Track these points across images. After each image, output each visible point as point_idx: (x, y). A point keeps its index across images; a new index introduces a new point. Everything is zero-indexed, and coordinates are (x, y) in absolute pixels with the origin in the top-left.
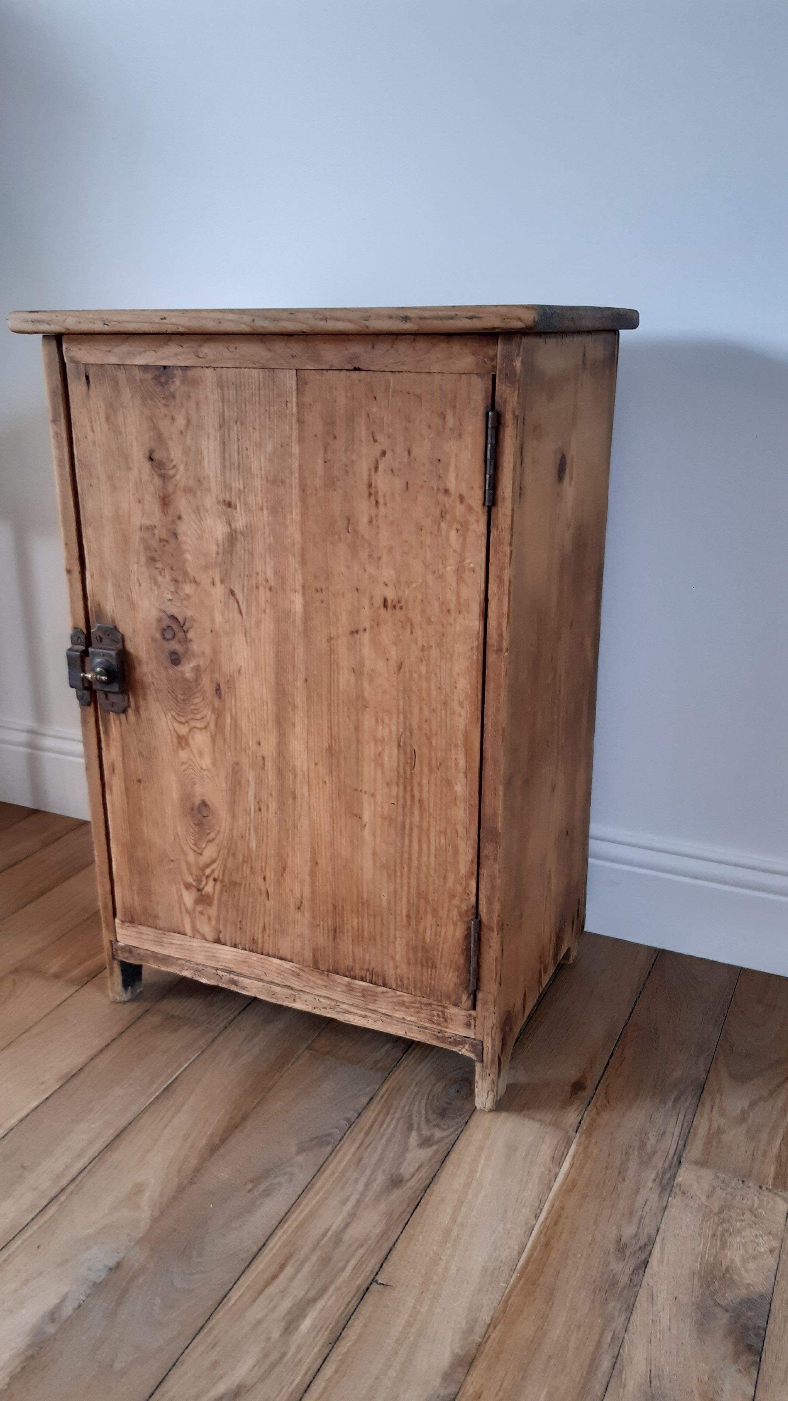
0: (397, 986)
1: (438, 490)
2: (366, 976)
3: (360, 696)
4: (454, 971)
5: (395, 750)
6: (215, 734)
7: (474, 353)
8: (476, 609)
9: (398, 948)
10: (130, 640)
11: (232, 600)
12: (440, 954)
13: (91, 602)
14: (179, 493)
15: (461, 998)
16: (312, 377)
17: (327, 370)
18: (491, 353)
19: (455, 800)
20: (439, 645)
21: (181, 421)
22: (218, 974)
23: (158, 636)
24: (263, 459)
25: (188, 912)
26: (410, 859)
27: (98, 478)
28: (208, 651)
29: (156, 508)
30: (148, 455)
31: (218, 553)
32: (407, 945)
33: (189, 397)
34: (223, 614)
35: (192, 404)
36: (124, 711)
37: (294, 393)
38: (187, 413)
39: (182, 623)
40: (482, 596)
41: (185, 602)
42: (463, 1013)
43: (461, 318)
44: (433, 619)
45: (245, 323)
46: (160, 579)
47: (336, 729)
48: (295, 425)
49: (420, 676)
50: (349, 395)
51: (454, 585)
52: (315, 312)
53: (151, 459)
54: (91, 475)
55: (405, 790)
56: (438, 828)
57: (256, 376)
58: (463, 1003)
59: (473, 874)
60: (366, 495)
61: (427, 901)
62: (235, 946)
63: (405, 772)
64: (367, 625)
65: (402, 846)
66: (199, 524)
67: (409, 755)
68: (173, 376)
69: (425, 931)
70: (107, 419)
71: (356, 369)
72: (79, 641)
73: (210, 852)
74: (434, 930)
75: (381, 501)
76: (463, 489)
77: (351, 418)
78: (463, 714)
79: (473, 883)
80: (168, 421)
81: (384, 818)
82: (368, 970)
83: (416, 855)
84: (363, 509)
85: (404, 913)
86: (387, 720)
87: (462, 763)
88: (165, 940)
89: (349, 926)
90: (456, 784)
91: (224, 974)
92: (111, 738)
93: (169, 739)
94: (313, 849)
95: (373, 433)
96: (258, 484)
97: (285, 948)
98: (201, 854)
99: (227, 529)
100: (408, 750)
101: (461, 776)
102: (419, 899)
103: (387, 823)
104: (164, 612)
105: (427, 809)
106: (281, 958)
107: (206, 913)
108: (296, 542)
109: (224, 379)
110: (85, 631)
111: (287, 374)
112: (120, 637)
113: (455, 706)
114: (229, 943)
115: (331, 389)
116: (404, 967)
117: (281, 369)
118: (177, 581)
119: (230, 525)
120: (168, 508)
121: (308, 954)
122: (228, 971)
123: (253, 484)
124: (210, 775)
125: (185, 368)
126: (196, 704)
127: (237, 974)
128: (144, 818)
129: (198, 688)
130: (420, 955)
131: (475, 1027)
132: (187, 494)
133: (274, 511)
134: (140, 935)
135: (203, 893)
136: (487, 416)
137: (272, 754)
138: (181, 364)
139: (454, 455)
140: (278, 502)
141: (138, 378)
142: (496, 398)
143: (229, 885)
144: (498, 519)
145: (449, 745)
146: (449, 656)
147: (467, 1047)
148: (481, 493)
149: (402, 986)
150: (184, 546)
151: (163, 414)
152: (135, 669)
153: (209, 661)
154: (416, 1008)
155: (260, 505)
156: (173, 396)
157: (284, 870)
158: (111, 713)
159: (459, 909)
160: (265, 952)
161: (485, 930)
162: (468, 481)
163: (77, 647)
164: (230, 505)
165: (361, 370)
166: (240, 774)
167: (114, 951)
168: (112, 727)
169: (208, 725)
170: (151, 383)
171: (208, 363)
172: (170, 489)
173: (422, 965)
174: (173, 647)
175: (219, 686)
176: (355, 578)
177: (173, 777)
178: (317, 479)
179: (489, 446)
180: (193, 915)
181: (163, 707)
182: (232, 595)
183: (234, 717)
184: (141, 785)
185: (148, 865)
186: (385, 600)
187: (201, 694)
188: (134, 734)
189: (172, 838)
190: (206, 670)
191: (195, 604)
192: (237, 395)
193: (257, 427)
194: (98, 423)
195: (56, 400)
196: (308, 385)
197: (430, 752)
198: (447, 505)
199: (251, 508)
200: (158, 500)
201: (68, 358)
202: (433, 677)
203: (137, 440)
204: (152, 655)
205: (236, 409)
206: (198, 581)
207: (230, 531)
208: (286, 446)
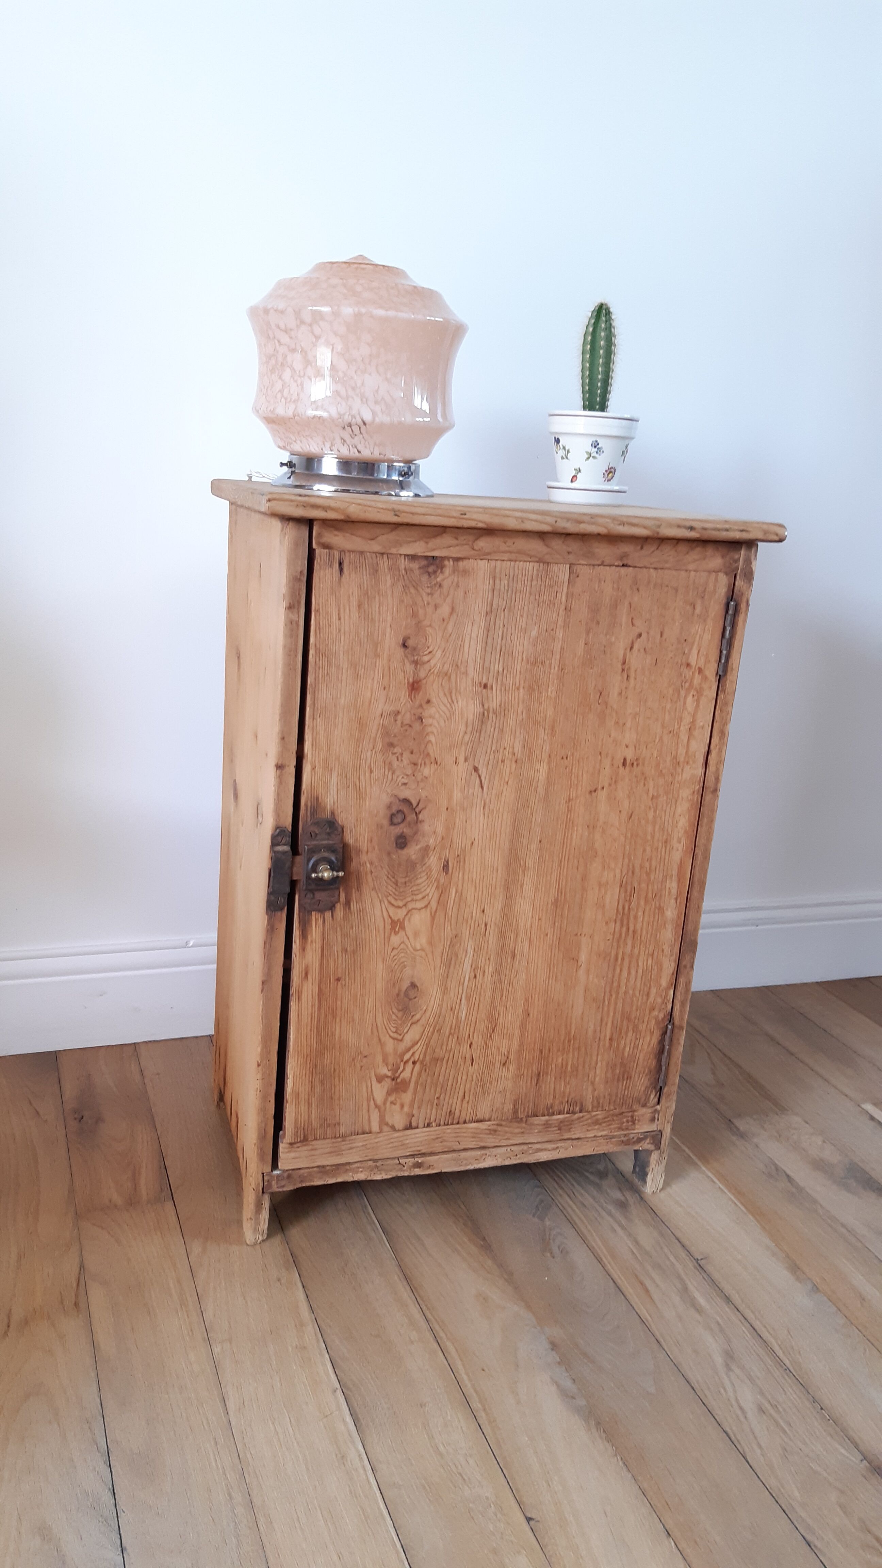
0: (593, 1107)
1: (682, 664)
2: (564, 1108)
3: (591, 848)
4: (646, 1076)
5: (617, 890)
6: (436, 912)
7: (723, 557)
8: (701, 759)
9: (598, 1072)
10: (350, 832)
11: (474, 775)
12: (635, 1065)
13: (306, 794)
14: (431, 678)
15: (648, 1098)
16: (585, 571)
17: (599, 565)
18: (736, 557)
19: (665, 924)
20: (667, 793)
21: (445, 610)
22: (400, 1164)
23: (386, 822)
24: (526, 643)
25: (376, 1106)
26: (619, 986)
27: (338, 667)
28: (440, 829)
29: (404, 693)
30: (401, 642)
31: (466, 733)
32: (608, 1063)
33: (458, 586)
34: (462, 790)
35: (460, 593)
36: (332, 908)
37: (566, 584)
38: (453, 601)
39: (415, 805)
40: (707, 747)
41: (421, 784)
42: (650, 1110)
43: (734, 530)
44: (664, 771)
46: (395, 764)
47: (564, 883)
48: (562, 612)
49: (647, 821)
50: (615, 586)
51: (685, 741)
53: (404, 645)
54: (330, 663)
55: (622, 926)
56: (647, 952)
57: (531, 568)
58: (650, 1101)
59: (672, 984)
60: (621, 670)
61: (629, 1019)
62: (429, 1125)
63: (624, 908)
64: (605, 783)
65: (613, 976)
66: (449, 706)
67: (628, 893)
68: (442, 567)
69: (625, 1047)
70: (359, 606)
71: (623, 565)
72: (283, 841)
73: (413, 1034)
74: (632, 1044)
75: (632, 675)
76: (701, 663)
77: (615, 606)
78: (680, 848)
80: (430, 609)
81: (599, 955)
82: (567, 1101)
83: (625, 980)
84: (615, 682)
85: (608, 1038)
86: (613, 865)
87: (674, 891)
88: (343, 1148)
89: (553, 1066)
90: (667, 909)
91: (407, 1160)
92: (309, 939)
93: (382, 926)
94: (527, 1000)
95: (632, 619)
96: (519, 666)
97: (483, 1110)
98: (401, 1040)
99: (479, 709)
100: (629, 888)
101: (673, 901)
102: (622, 1021)
103: (601, 959)
104: (396, 796)
105: (639, 938)
106: (478, 1121)
107: (398, 1101)
108: (548, 716)
109: (498, 570)
110: (290, 829)
111: (561, 567)
112: (340, 829)
113: (674, 843)
114: (421, 1125)
115: (600, 581)
116: (602, 1086)
117: (556, 563)
118: (415, 764)
119: (483, 705)
120: (417, 693)
121: (509, 1107)
122: (413, 1156)
123: (513, 666)
124: (423, 954)
125: (457, 559)
126: (418, 885)
127: (423, 1155)
128: (338, 1020)
129: (424, 868)
130: (618, 1071)
131: (658, 1120)
132: (441, 679)
133: (531, 689)
134: (313, 1152)
135: (399, 1080)
136: (727, 605)
137: (496, 919)
138: (454, 555)
139: (698, 636)
140: (535, 681)
141: (402, 567)
142: (735, 591)
143: (430, 1063)
144: (726, 685)
145: (665, 877)
146: (674, 801)
147: (648, 1141)
148: (716, 665)
149: (597, 1106)
150: (429, 729)
151: (425, 602)
152: (351, 860)
153: (439, 839)
154: (608, 1121)
155: (518, 684)
156: (440, 586)
157: (493, 1031)
158: (313, 913)
159: (656, 1018)
160: (462, 1120)
161: (676, 1030)
162: (707, 656)
163: (280, 848)
164: (485, 686)
165: (630, 566)
166: (459, 945)
167: (265, 1184)
168: (312, 926)
169: (429, 903)
170: (417, 572)
171: (483, 556)
172: (422, 674)
173: (618, 1080)
174: (401, 831)
175: (448, 862)
176: (600, 743)
177: (380, 966)
178: (577, 658)
179: (728, 628)
180: (383, 1109)
181: (380, 895)
182: (475, 771)
183: (460, 890)
184: (339, 983)
185: (334, 1070)
186: (625, 759)
187: (425, 873)
188: (339, 930)
189: (369, 1032)
190: (435, 848)
191: (433, 785)
192: (508, 586)
193: (525, 615)
194: (347, 610)
195: (297, 587)
196: (579, 578)
197: (648, 886)
198: (688, 676)
199: (507, 689)
200: (406, 686)
201: (319, 543)
202: (659, 821)
203: (391, 628)
204: (375, 843)
205: (505, 598)
206: (439, 762)
207: (482, 710)
208: (550, 631)
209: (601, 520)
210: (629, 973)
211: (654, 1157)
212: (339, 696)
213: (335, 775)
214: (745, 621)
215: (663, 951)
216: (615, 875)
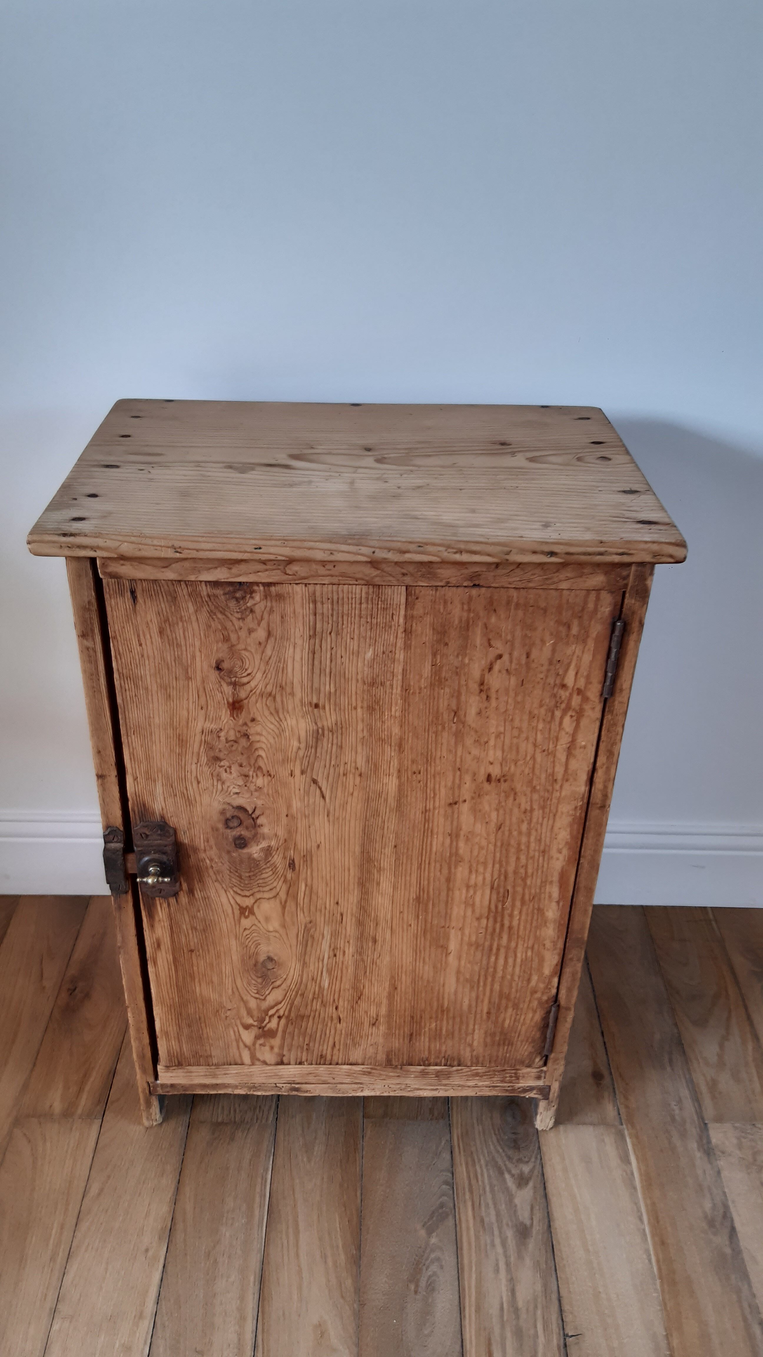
0: (472, 1063)
1: (555, 685)
2: (441, 1061)
3: (454, 854)
4: (529, 1044)
5: (488, 892)
6: (286, 902)
7: (605, 576)
8: (584, 777)
9: (476, 1037)
10: (184, 833)
11: (313, 786)
12: (517, 1035)
13: (133, 803)
14: (253, 699)
15: (534, 1062)
16: (424, 593)
17: (442, 586)
18: (625, 573)
19: (546, 923)
20: (543, 808)
22: (278, 1087)
23: (220, 826)
24: (360, 665)
25: (246, 1046)
26: (495, 971)
27: (146, 689)
28: (281, 832)
29: (224, 713)
30: (214, 665)
31: (299, 749)
32: (486, 1033)
33: (271, 611)
34: (302, 800)
35: (276, 617)
36: (176, 895)
37: (403, 607)
38: (269, 626)
39: (250, 812)
40: (591, 767)
41: (256, 794)
42: (535, 1070)
44: (538, 788)
45: (362, 555)
46: (224, 776)
47: (426, 883)
48: (401, 635)
49: (520, 833)
50: (466, 607)
51: (563, 759)
53: (218, 668)
54: (137, 686)
55: (495, 921)
56: (525, 945)
57: (358, 591)
58: (535, 1064)
59: (556, 973)
60: (478, 691)
61: (508, 998)
62: (301, 1063)
63: (496, 907)
64: (467, 796)
65: (488, 963)
66: (276, 723)
67: (501, 895)
68: (252, 592)
69: (504, 1020)
70: (161, 632)
71: (474, 585)
72: (115, 840)
73: (274, 996)
74: (513, 1019)
75: (493, 696)
76: (581, 683)
77: (466, 627)
78: (561, 858)
79: (556, 980)
80: (243, 634)
81: (470, 945)
82: (444, 1057)
83: (502, 968)
84: (473, 704)
85: (485, 1010)
86: (481, 869)
87: (555, 894)
88: (220, 1073)
89: (427, 1029)
90: (547, 910)
91: (284, 1085)
92: (157, 919)
93: (230, 911)
94: (392, 977)
95: (489, 640)
96: (354, 686)
97: (356, 1055)
98: (264, 999)
99: (312, 727)
100: (502, 890)
101: (554, 905)
102: (500, 1000)
103: (473, 948)
104: (229, 804)
105: (516, 932)
106: (351, 1064)
107: (267, 1044)
108: (394, 734)
109: (318, 594)
110: (122, 829)
111: (396, 591)
112: (172, 831)
113: (554, 853)
114: (293, 1063)
115: (445, 602)
116: (481, 1050)
117: (389, 586)
119: (316, 724)
120: (239, 713)
121: (381, 1057)
122: (289, 1083)
123: (346, 687)
124: (277, 935)
125: (269, 585)
126: (264, 879)
127: (299, 1083)
128: (197, 980)
129: (268, 865)
130: (497, 1038)
131: (545, 1078)
132: (264, 699)
133: (370, 709)
134: (188, 1074)
135: (266, 1029)
136: (613, 625)
137: (352, 910)
138: (263, 581)
139: (575, 658)
140: (375, 701)
141: (204, 593)
142: (624, 610)
143: (296, 1018)
144: (614, 706)
145: (544, 883)
146: (551, 815)
147: (535, 1092)
148: (600, 687)
149: (476, 1061)
150: (258, 745)
151: (237, 627)
152: (189, 857)
153: (282, 841)
154: (490, 1075)
155: (354, 704)
156: (252, 611)
157: (359, 998)
158: (157, 899)
159: (539, 1000)
160: (334, 1062)
161: (562, 1011)
162: (588, 677)
163: (113, 845)
164: (317, 706)
165: (482, 586)
166: (314, 929)
167: (152, 1089)
168: (157, 909)
169: (278, 894)
170: (222, 597)
171: (298, 580)
172: (243, 694)
173: (499, 1045)
174: (239, 834)
175: (293, 861)
176: (458, 760)
177: (233, 942)
178: (423, 680)
179: (614, 650)
180: (253, 1048)
181: (224, 886)
182: (314, 783)
183: (309, 883)
184: (194, 954)
185: (200, 1018)
186: (489, 776)
187: (270, 869)
188: (185, 912)
189: (230, 991)
190: (278, 849)
191: (268, 794)
192: (333, 609)
193: (356, 637)
194: (148, 636)
195: (87, 616)
196: (419, 600)
197: (524, 890)
198: (563, 697)
199: (342, 708)
200: (226, 706)
201: (105, 573)
202: (534, 833)
203: (200, 651)
204: (212, 842)
205: (330, 622)
206: (272, 774)
207: (315, 728)
208: (389, 654)
209: (430, 549)
210: (506, 963)
211: (542, 1104)
212: (152, 716)
213: (159, 784)
214: (638, 641)
215: (544, 945)
216: (484, 879)
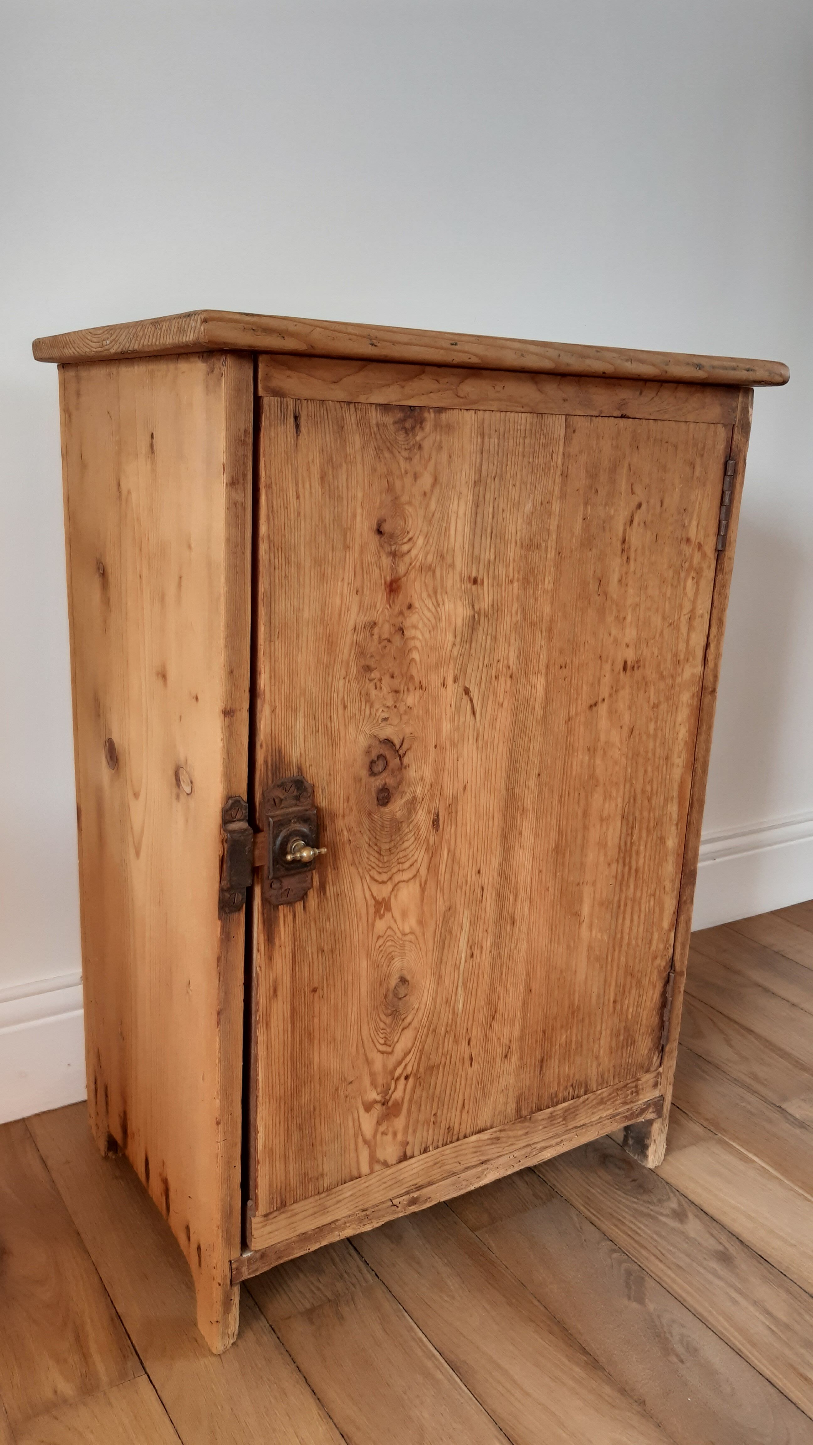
0: (597, 1085)
1: (682, 539)
2: (569, 1093)
3: (592, 776)
4: (649, 1036)
5: (619, 824)
6: (426, 882)
7: (721, 404)
9: (602, 1043)
10: (322, 790)
11: (465, 699)
12: (639, 1026)
13: (267, 750)
14: (412, 575)
15: (652, 1062)
16: (582, 424)
17: (596, 417)
18: (734, 404)
19: (666, 855)
20: (667, 699)
21: (426, 480)
22: (392, 1206)
23: (364, 773)
24: (520, 521)
26: (622, 938)
27: (299, 566)
28: (428, 773)
29: (380, 597)
30: (375, 527)
31: (454, 644)
32: (612, 1031)
33: (440, 447)
34: (452, 720)
35: (444, 457)
36: (303, 897)
37: (562, 443)
38: (436, 469)
39: (398, 746)
40: (705, 642)
41: (405, 718)
42: (653, 1075)
44: (664, 673)
46: (373, 693)
47: (565, 823)
48: (558, 480)
49: (648, 735)
50: (614, 444)
51: (685, 634)
52: (621, 352)
53: (379, 532)
54: (288, 561)
55: (624, 865)
56: (649, 892)
57: (523, 421)
58: (653, 1065)
59: (673, 925)
60: (619, 552)
61: (632, 973)
62: (425, 1151)
63: (626, 843)
64: (606, 694)
65: (616, 927)
66: (433, 610)
67: (630, 824)
68: (421, 422)
69: (628, 1009)
70: (323, 478)
71: (623, 417)
72: (237, 816)
73: (404, 1042)
74: (636, 1003)
75: (632, 556)
76: (701, 537)
77: (614, 469)
78: (681, 764)
79: (672, 935)
80: (408, 480)
81: (601, 904)
82: (572, 1085)
83: (628, 929)
84: (616, 567)
85: (612, 1000)
86: (614, 794)
87: (675, 816)
89: (557, 1047)
90: (668, 838)
91: (403, 1198)
92: (277, 943)
93: (364, 911)
94: (528, 974)
95: (632, 485)
96: (512, 552)
97: (484, 1116)
98: (392, 1052)
99: (469, 612)
100: (631, 819)
101: (674, 828)
102: (625, 977)
103: (603, 909)
104: (375, 737)
105: (641, 876)
106: (480, 1132)
107: (391, 1130)
108: (545, 615)
109: (486, 424)
110: (245, 797)
111: (557, 420)
112: (310, 790)
113: (675, 759)
114: (417, 1153)
115: (598, 437)
116: (606, 1059)
117: (551, 415)
118: (397, 692)
119: (473, 606)
120: (396, 597)
121: (512, 1107)
122: (407, 1193)
123: (505, 552)
124: (413, 938)
125: (440, 410)
126: (405, 850)
127: (419, 1188)
128: (316, 1042)
129: (411, 827)
130: (622, 1038)
131: (660, 1084)
132: (424, 574)
133: (525, 582)
135: (390, 1103)
136: (726, 464)
137: (493, 879)
138: (435, 405)
139: (698, 503)
140: (530, 571)
141: (374, 422)
142: (733, 447)
143: (425, 1073)
144: (724, 561)
145: (666, 800)
146: (674, 707)
147: (651, 1110)
148: (714, 538)
149: (602, 1082)
150: (412, 643)
151: (403, 471)
153: (428, 787)
154: (613, 1098)
155: (511, 576)
156: (420, 447)
157: (493, 1018)
158: (281, 907)
159: (658, 968)
160: (461, 1136)
161: (677, 977)
162: (706, 527)
163: (233, 826)
164: (475, 581)
165: (629, 418)
166: (453, 919)
167: (234, 1273)
168: (279, 926)
169: (418, 871)
170: (392, 428)
171: (469, 405)
172: (402, 570)
173: (622, 1047)
174: (383, 782)
175: (438, 816)
176: (600, 644)
177: (364, 963)
178: (574, 539)
179: (726, 495)
180: (373, 1144)
181: (360, 870)
182: (466, 694)
183: (452, 847)
184: (316, 995)
185: (314, 1109)
186: (625, 663)
187: (413, 833)
188: (313, 925)
189: (353, 1050)
190: (423, 800)
191: (418, 717)
192: (499, 445)
193: (518, 484)
194: (307, 485)
195: (241, 453)
196: (576, 434)
197: (649, 813)
198: (687, 554)
199: (500, 582)
200: (383, 587)
201: (267, 389)
202: (660, 734)
203: (362, 507)
204: (353, 802)
205: (496, 463)
206: (424, 686)
207: (472, 613)
208: (546, 504)
210: (632, 921)
211: (656, 1126)
212: (301, 607)
213: (300, 716)
214: (742, 483)
215: (665, 887)
216: (617, 805)
